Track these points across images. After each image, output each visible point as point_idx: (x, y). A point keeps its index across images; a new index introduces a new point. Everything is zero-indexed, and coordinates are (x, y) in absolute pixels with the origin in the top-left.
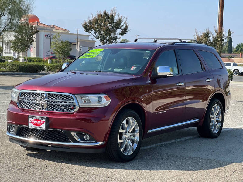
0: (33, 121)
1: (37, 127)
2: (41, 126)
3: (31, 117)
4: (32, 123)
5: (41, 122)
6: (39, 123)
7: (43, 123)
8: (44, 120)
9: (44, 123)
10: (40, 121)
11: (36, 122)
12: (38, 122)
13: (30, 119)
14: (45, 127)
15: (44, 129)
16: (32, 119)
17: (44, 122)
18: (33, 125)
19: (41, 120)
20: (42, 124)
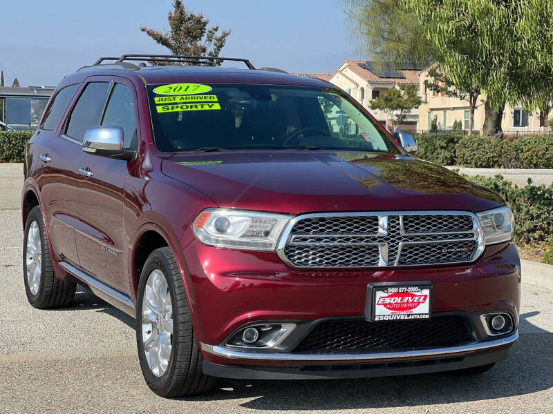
0: (388, 301)
1: (402, 316)
2: (415, 311)
3: (383, 289)
4: (385, 305)
5: (417, 298)
6: (410, 301)
7: (421, 300)
8: (426, 292)
9: (425, 299)
10: (413, 296)
11: (398, 300)
12: (406, 299)
13: (379, 294)
14: (428, 312)
15: (427, 316)
16: (386, 295)
17: (426, 296)
18: (389, 312)
19: (417, 294)
20: (419, 303)
